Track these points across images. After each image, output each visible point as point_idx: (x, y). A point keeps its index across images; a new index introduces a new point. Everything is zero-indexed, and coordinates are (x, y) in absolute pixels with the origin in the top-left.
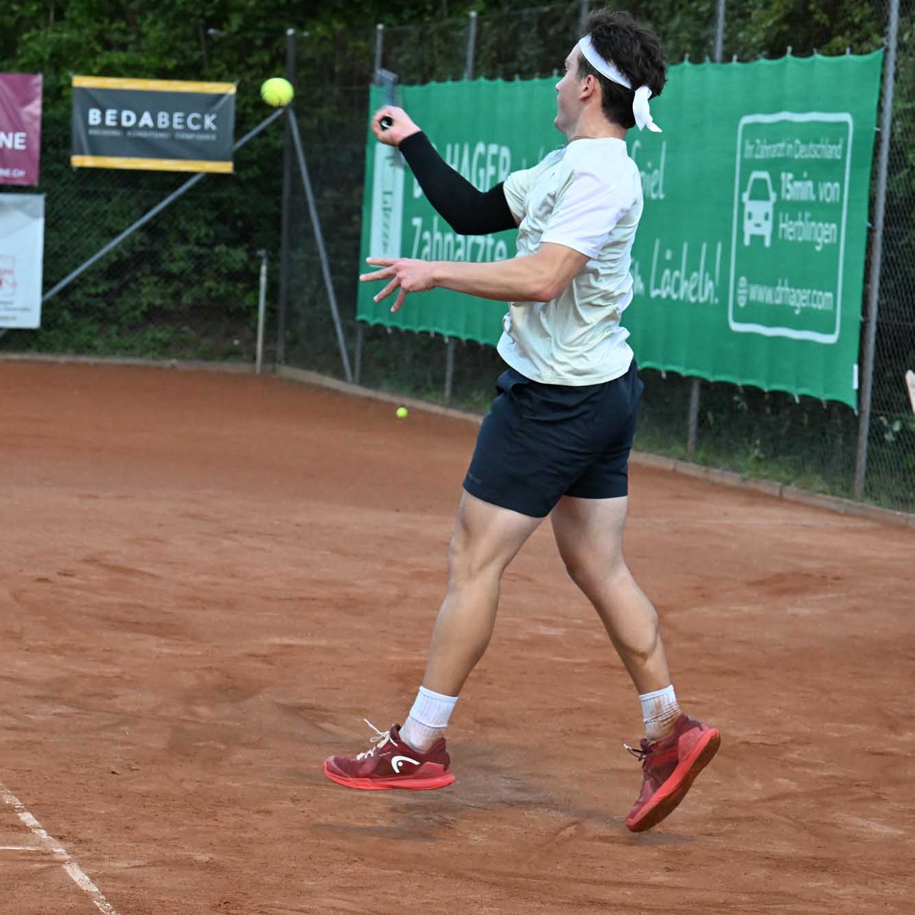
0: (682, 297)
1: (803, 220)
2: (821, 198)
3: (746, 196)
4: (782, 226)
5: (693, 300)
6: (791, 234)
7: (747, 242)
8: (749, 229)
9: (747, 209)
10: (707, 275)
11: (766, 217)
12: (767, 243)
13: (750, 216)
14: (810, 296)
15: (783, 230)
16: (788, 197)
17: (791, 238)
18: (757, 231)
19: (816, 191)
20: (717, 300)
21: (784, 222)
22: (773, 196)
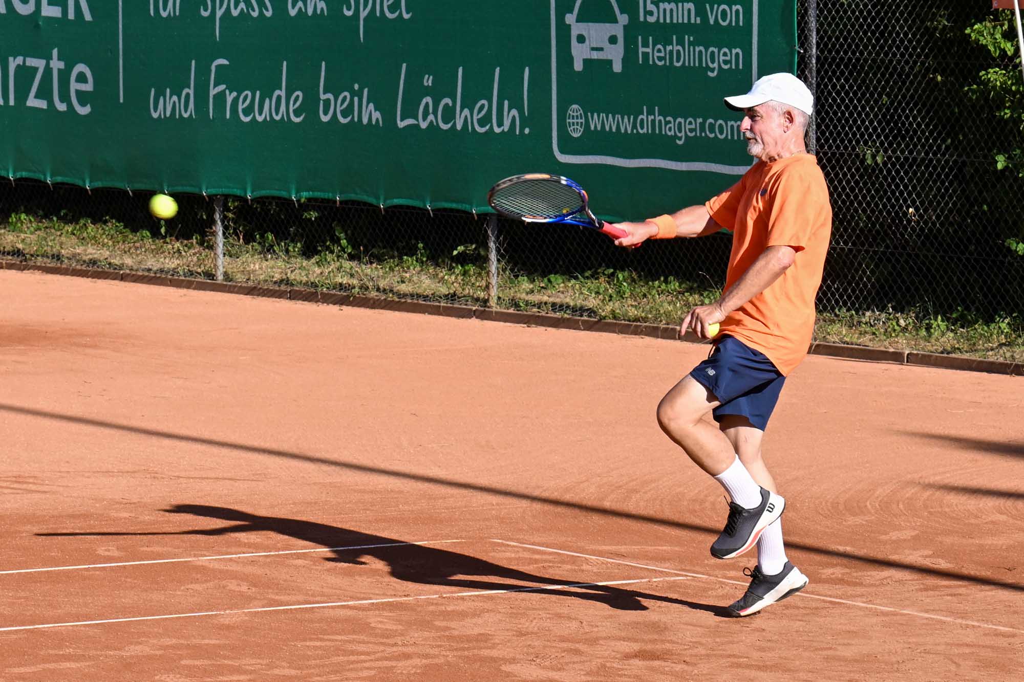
0: (459, 127)
1: (681, 42)
2: (712, 22)
3: (570, 19)
4: (641, 50)
5: (479, 130)
6: (660, 59)
7: (578, 66)
8: (580, 54)
9: (574, 33)
10: (506, 102)
11: (613, 40)
12: (617, 67)
13: (581, 39)
14: (702, 125)
15: (646, 55)
16: (651, 19)
17: (660, 63)
18: (595, 55)
19: (701, 12)
20: (527, 131)
21: (646, 45)
22: (623, 19)
